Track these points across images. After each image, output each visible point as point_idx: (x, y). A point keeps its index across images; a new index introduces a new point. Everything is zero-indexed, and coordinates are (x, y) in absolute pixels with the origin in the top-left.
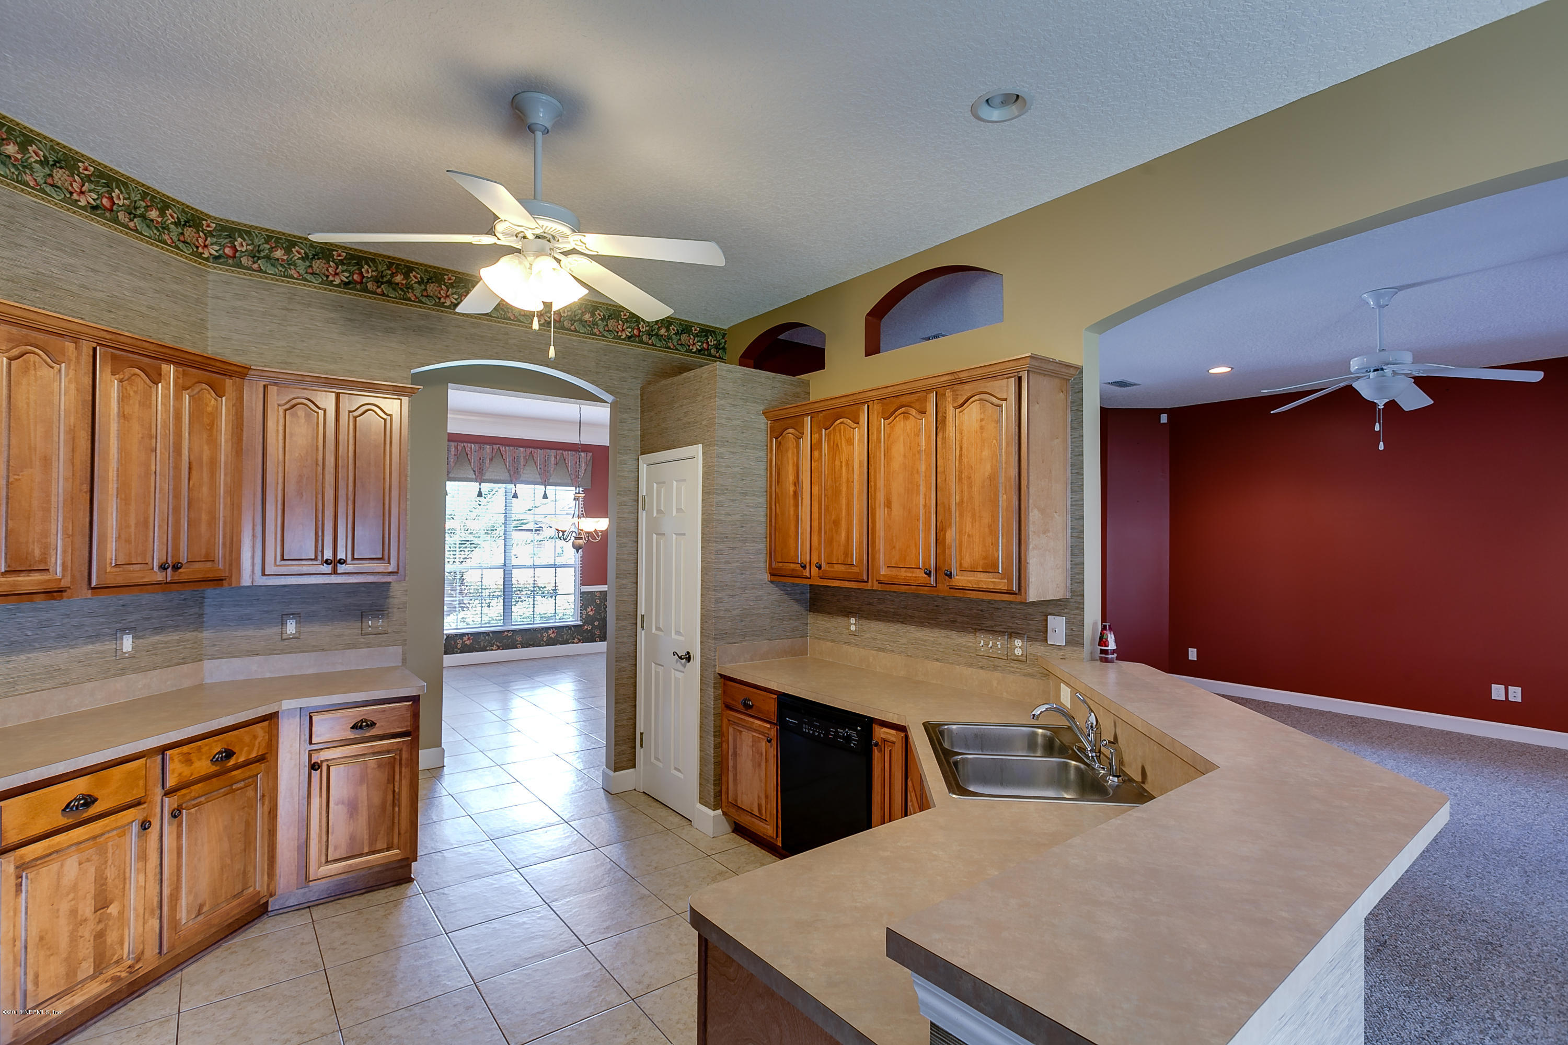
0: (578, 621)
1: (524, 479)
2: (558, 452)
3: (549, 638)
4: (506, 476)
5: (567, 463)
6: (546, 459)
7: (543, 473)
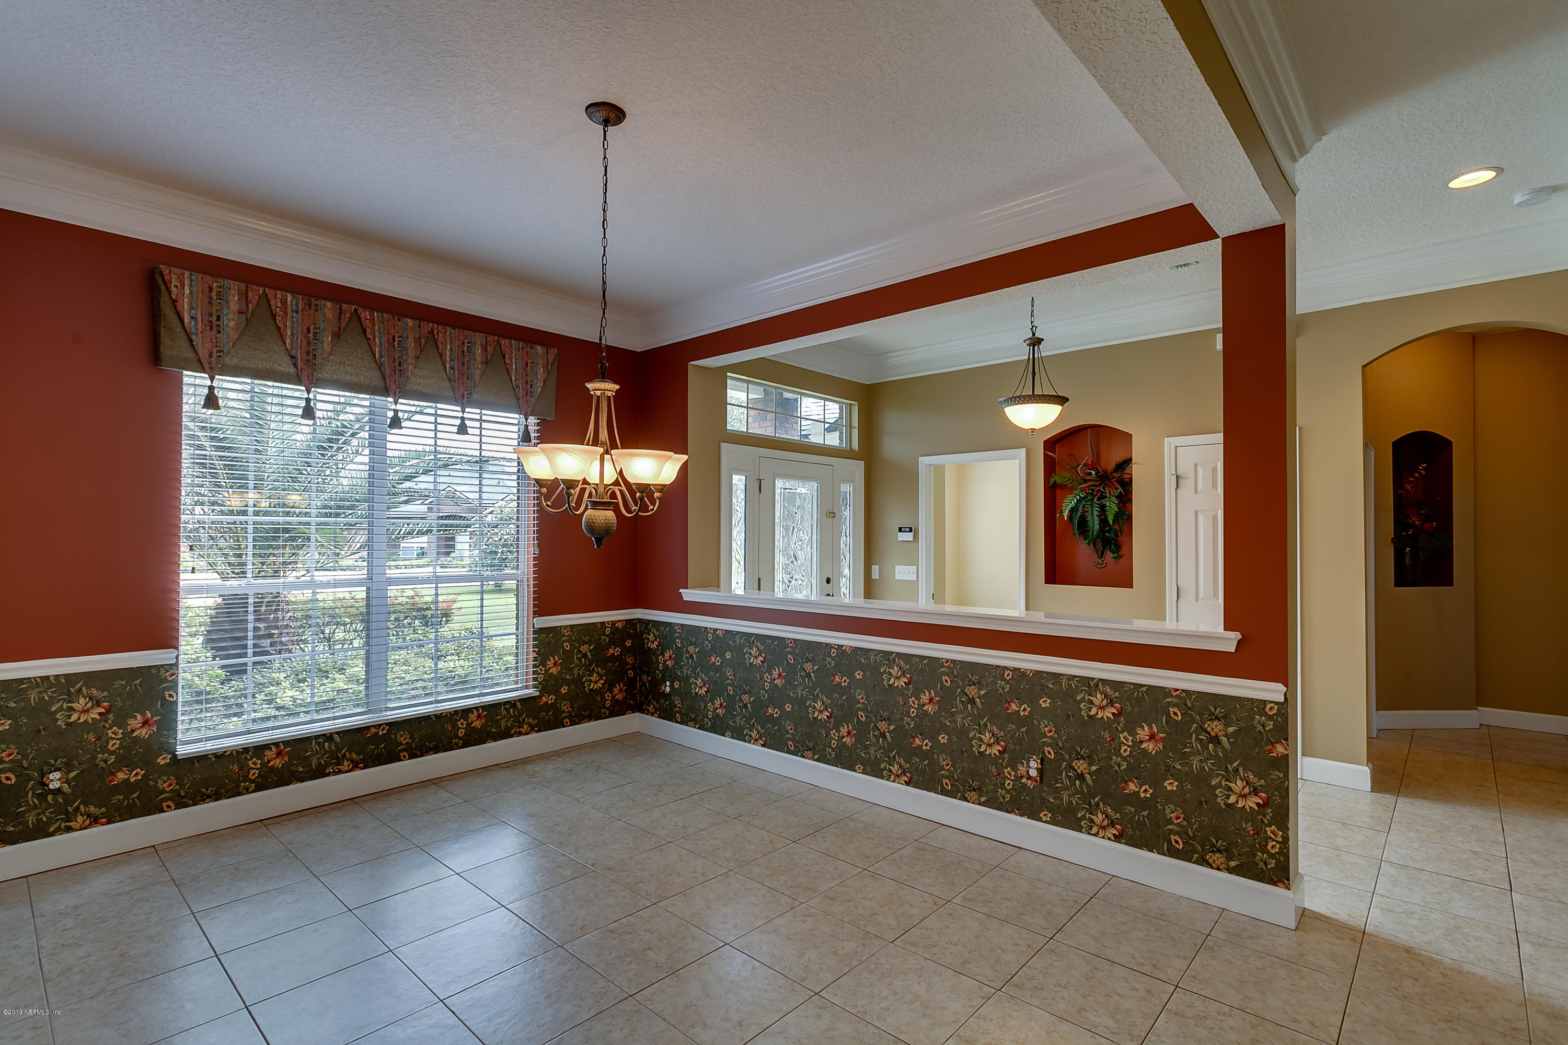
0: (527, 687)
1: (415, 387)
2: (490, 338)
3: (471, 730)
4: (374, 377)
5: (508, 364)
6: (465, 348)
7: (458, 379)
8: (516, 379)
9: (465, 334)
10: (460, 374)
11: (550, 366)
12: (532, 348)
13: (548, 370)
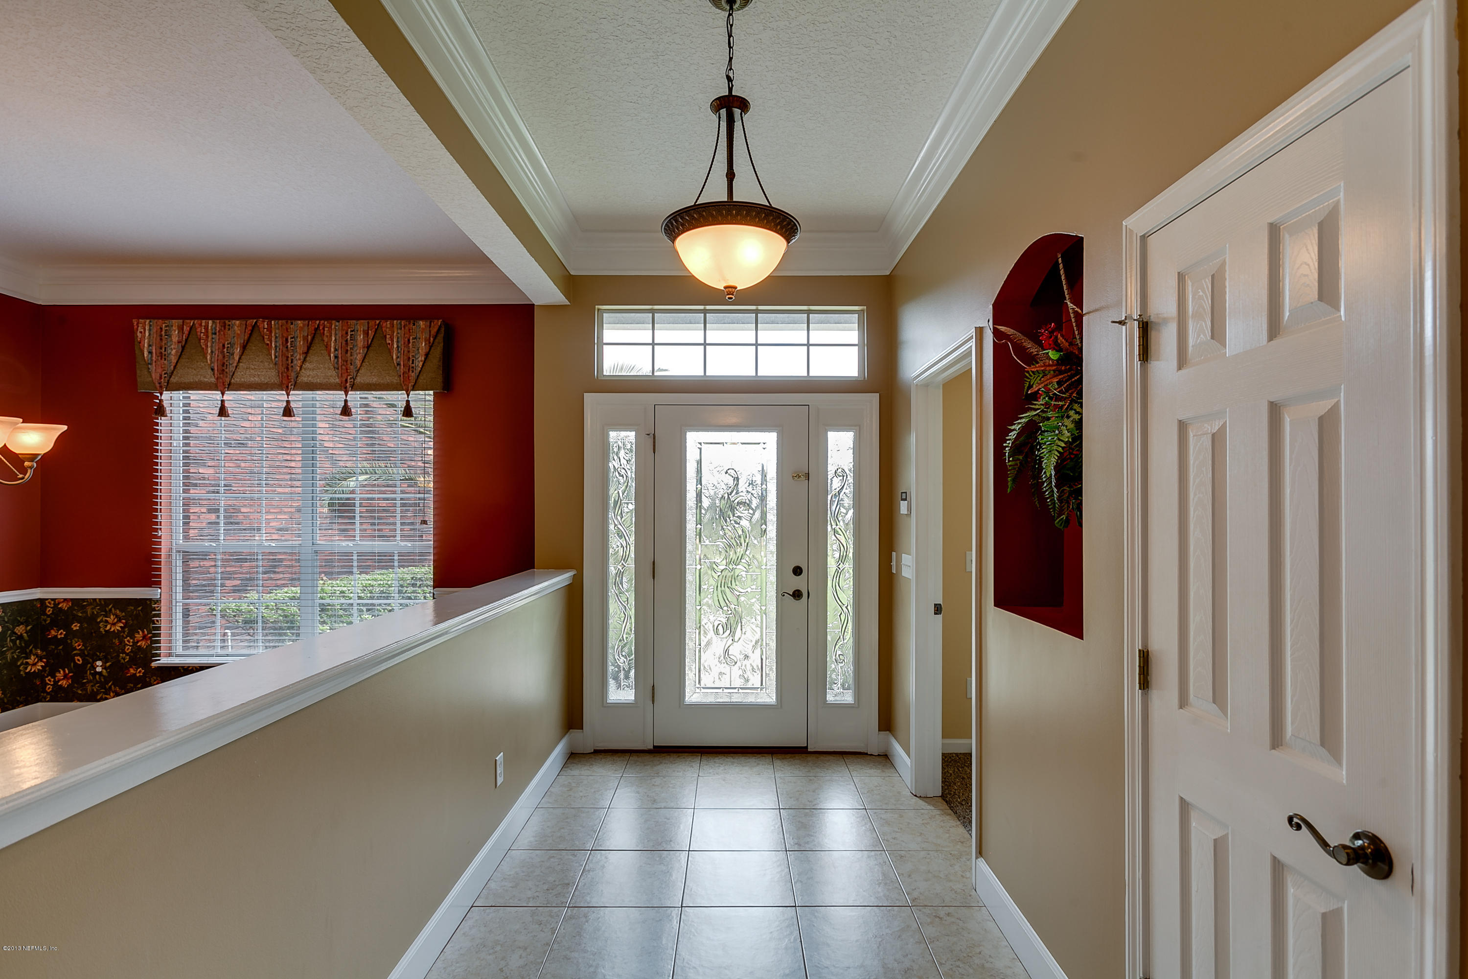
1: (303, 380)
2: (372, 323)
4: (270, 375)
5: (389, 344)
6: (349, 337)
7: (341, 366)
8: (398, 357)
9: (349, 323)
10: (344, 361)
11: (432, 339)
12: (414, 325)
13: (430, 342)
